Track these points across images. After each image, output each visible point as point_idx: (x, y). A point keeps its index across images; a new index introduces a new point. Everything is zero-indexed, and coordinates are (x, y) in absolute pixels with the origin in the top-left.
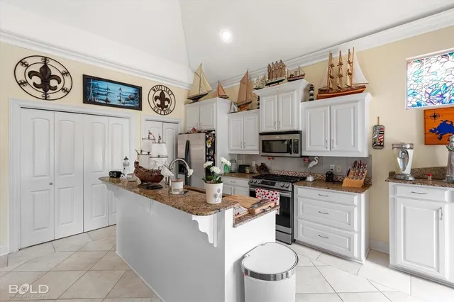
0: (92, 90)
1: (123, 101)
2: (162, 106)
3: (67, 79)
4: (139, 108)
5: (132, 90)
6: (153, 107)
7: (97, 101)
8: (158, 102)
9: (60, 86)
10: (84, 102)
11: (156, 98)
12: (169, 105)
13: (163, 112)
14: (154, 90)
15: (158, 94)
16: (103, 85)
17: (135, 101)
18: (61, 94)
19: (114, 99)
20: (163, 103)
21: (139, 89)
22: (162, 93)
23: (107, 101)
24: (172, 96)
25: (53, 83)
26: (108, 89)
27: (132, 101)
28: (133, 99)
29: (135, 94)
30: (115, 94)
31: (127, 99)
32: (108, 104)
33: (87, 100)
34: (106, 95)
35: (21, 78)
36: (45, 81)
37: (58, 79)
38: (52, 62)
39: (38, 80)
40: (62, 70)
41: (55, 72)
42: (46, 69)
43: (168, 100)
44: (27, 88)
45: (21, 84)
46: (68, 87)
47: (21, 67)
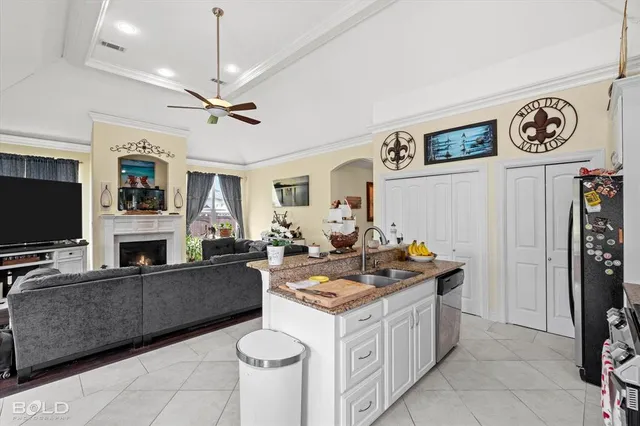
0: (434, 149)
1: (468, 149)
2: (542, 136)
3: (412, 145)
4: (494, 152)
5: (480, 130)
6: (519, 142)
7: (437, 159)
8: (532, 132)
9: (407, 155)
10: (425, 164)
11: (526, 127)
12: (558, 131)
13: (542, 148)
14: (522, 115)
15: (530, 118)
16: (442, 139)
17: (487, 142)
18: (408, 160)
19: (456, 152)
20: (541, 131)
21: (492, 125)
22: (541, 114)
23: (448, 155)
24: (568, 111)
25: (402, 153)
26: (448, 141)
27: (480, 146)
28: (482, 143)
29: (485, 134)
30: (457, 144)
31: (473, 146)
32: (449, 159)
33: (428, 161)
34: (447, 149)
35: (384, 157)
36: (397, 154)
37: (405, 148)
38: (401, 135)
39: (393, 154)
40: (408, 137)
41: (403, 143)
42: (398, 142)
43: (557, 122)
44: (387, 163)
45: (384, 161)
46: (412, 152)
47: (384, 148)
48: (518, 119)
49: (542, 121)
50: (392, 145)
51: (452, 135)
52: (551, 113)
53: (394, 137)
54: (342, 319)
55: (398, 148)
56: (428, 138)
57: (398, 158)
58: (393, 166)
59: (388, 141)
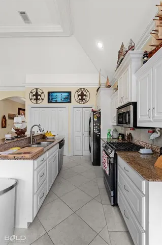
0: (51, 98)
2: (82, 99)
3: (43, 94)
4: (70, 102)
5: (66, 94)
6: (77, 100)
8: (80, 97)
9: (41, 98)
11: (79, 96)
12: (86, 98)
13: (82, 103)
15: (80, 93)
18: (41, 101)
19: (59, 100)
20: (82, 97)
21: (70, 93)
22: (82, 93)
23: (56, 101)
24: (88, 93)
25: (39, 97)
30: (59, 97)
32: (56, 102)
33: (49, 102)
35: (31, 98)
36: (37, 97)
37: (40, 96)
38: (38, 90)
39: (35, 97)
40: (41, 92)
41: (39, 93)
42: (37, 93)
43: (86, 96)
44: (32, 101)
45: (31, 99)
46: (43, 98)
47: (31, 94)
48: (77, 93)
49: (82, 95)
50: (34, 93)
51: (57, 94)
52: (85, 93)
53: (35, 90)
54: (35, 161)
55: (37, 95)
56: (49, 93)
57: (37, 99)
58: (35, 102)
59: (33, 91)
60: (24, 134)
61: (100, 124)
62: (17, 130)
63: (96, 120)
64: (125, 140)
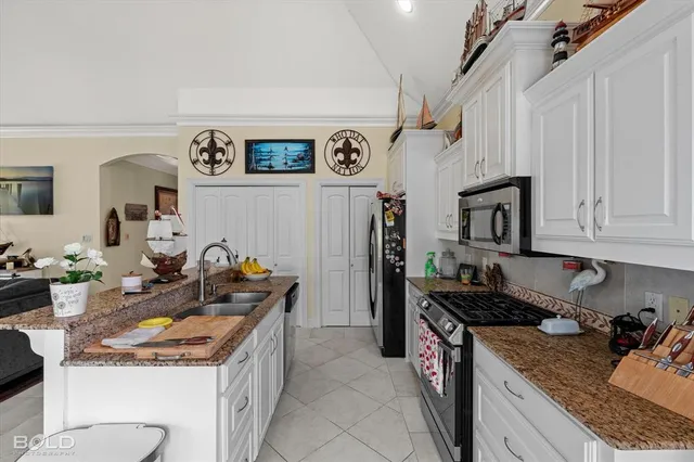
0: (255, 156)
1: (290, 163)
2: (347, 162)
3: (230, 148)
4: (312, 170)
5: (300, 147)
6: (332, 164)
7: (259, 169)
8: (341, 156)
9: (224, 159)
10: (246, 173)
11: (337, 151)
12: (358, 159)
13: (347, 172)
14: (334, 140)
15: (340, 144)
16: (265, 148)
17: (306, 160)
18: (225, 166)
19: (278, 164)
20: (347, 157)
21: (311, 144)
22: (347, 143)
23: (270, 167)
24: (364, 143)
25: (219, 156)
26: (271, 152)
27: (301, 162)
28: (302, 159)
29: (305, 151)
31: (295, 161)
32: (271, 170)
33: (249, 170)
34: (269, 160)
35: (194, 157)
36: (212, 156)
37: (222, 151)
38: (217, 135)
39: (206, 156)
40: (226, 139)
41: (220, 144)
42: (212, 142)
43: (357, 151)
44: (199, 166)
45: (194, 162)
46: (231, 158)
47: (194, 147)
48: (331, 143)
49: (347, 149)
50: (205, 144)
51: (274, 147)
52: (355, 145)
53: (207, 135)
55: (213, 149)
56: (249, 144)
57: (213, 162)
58: (207, 171)
59: (200, 139)
60: (179, 271)
61: (403, 236)
62: (159, 261)
63: (392, 223)
64: (480, 284)
